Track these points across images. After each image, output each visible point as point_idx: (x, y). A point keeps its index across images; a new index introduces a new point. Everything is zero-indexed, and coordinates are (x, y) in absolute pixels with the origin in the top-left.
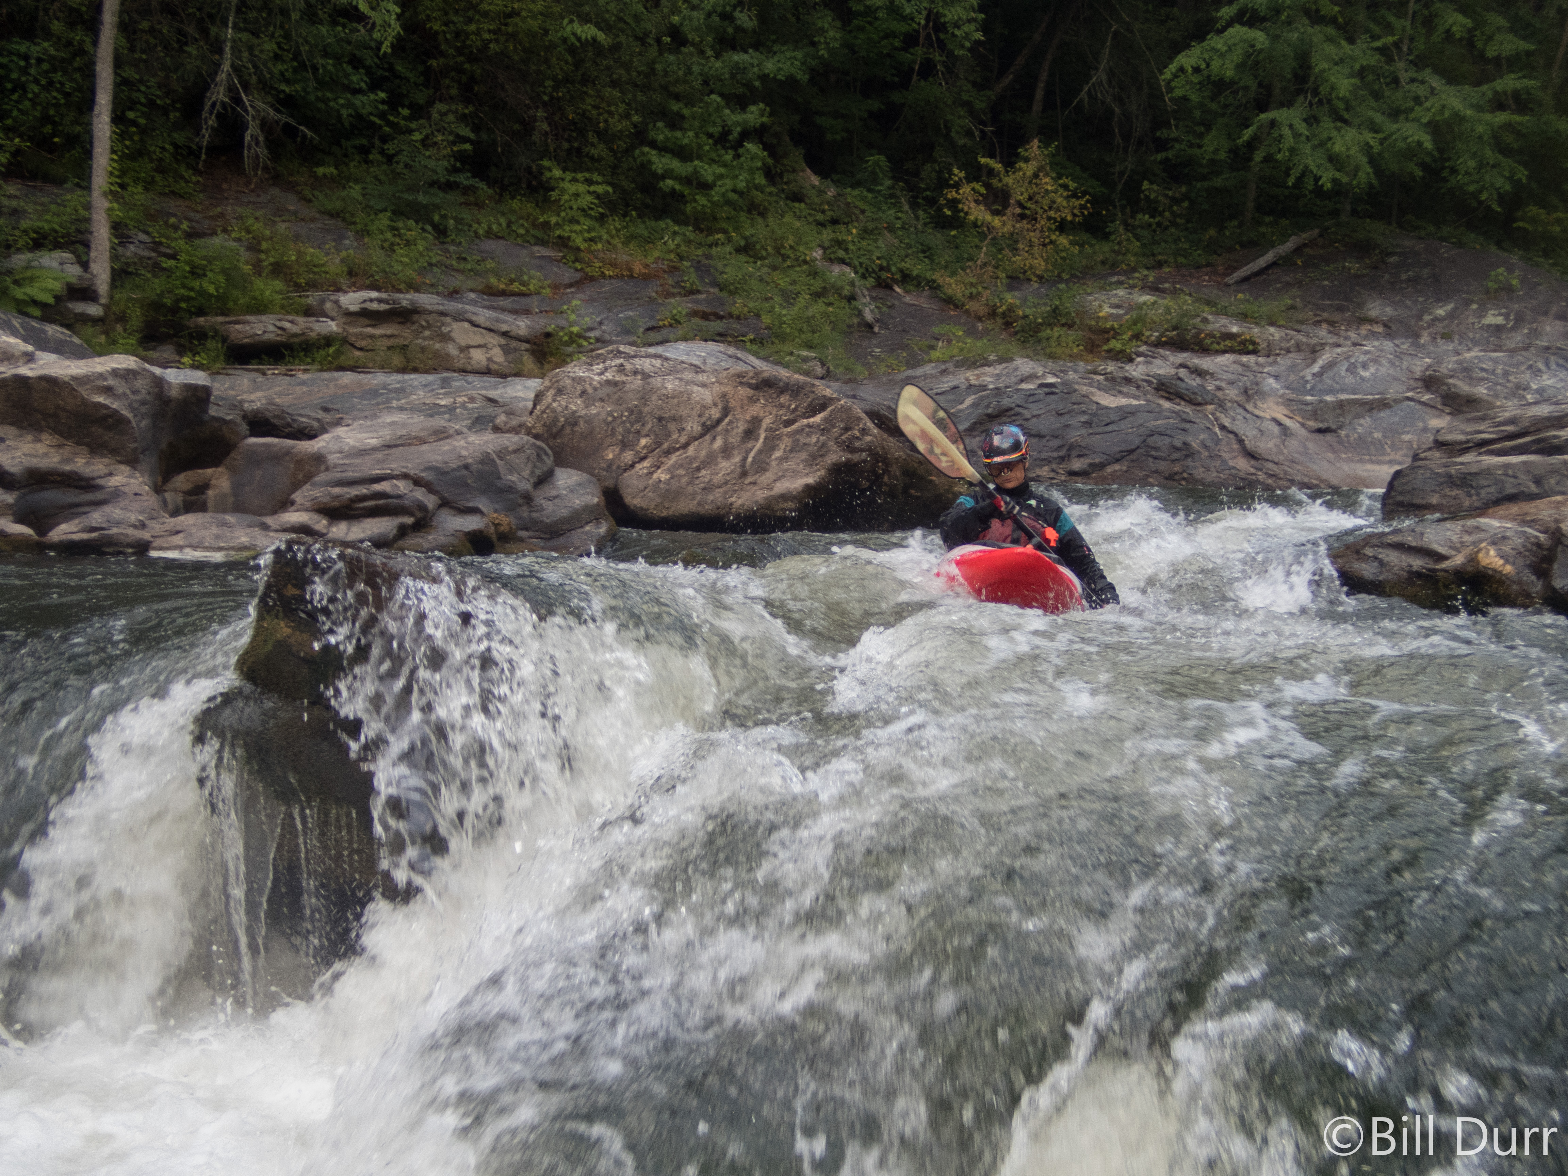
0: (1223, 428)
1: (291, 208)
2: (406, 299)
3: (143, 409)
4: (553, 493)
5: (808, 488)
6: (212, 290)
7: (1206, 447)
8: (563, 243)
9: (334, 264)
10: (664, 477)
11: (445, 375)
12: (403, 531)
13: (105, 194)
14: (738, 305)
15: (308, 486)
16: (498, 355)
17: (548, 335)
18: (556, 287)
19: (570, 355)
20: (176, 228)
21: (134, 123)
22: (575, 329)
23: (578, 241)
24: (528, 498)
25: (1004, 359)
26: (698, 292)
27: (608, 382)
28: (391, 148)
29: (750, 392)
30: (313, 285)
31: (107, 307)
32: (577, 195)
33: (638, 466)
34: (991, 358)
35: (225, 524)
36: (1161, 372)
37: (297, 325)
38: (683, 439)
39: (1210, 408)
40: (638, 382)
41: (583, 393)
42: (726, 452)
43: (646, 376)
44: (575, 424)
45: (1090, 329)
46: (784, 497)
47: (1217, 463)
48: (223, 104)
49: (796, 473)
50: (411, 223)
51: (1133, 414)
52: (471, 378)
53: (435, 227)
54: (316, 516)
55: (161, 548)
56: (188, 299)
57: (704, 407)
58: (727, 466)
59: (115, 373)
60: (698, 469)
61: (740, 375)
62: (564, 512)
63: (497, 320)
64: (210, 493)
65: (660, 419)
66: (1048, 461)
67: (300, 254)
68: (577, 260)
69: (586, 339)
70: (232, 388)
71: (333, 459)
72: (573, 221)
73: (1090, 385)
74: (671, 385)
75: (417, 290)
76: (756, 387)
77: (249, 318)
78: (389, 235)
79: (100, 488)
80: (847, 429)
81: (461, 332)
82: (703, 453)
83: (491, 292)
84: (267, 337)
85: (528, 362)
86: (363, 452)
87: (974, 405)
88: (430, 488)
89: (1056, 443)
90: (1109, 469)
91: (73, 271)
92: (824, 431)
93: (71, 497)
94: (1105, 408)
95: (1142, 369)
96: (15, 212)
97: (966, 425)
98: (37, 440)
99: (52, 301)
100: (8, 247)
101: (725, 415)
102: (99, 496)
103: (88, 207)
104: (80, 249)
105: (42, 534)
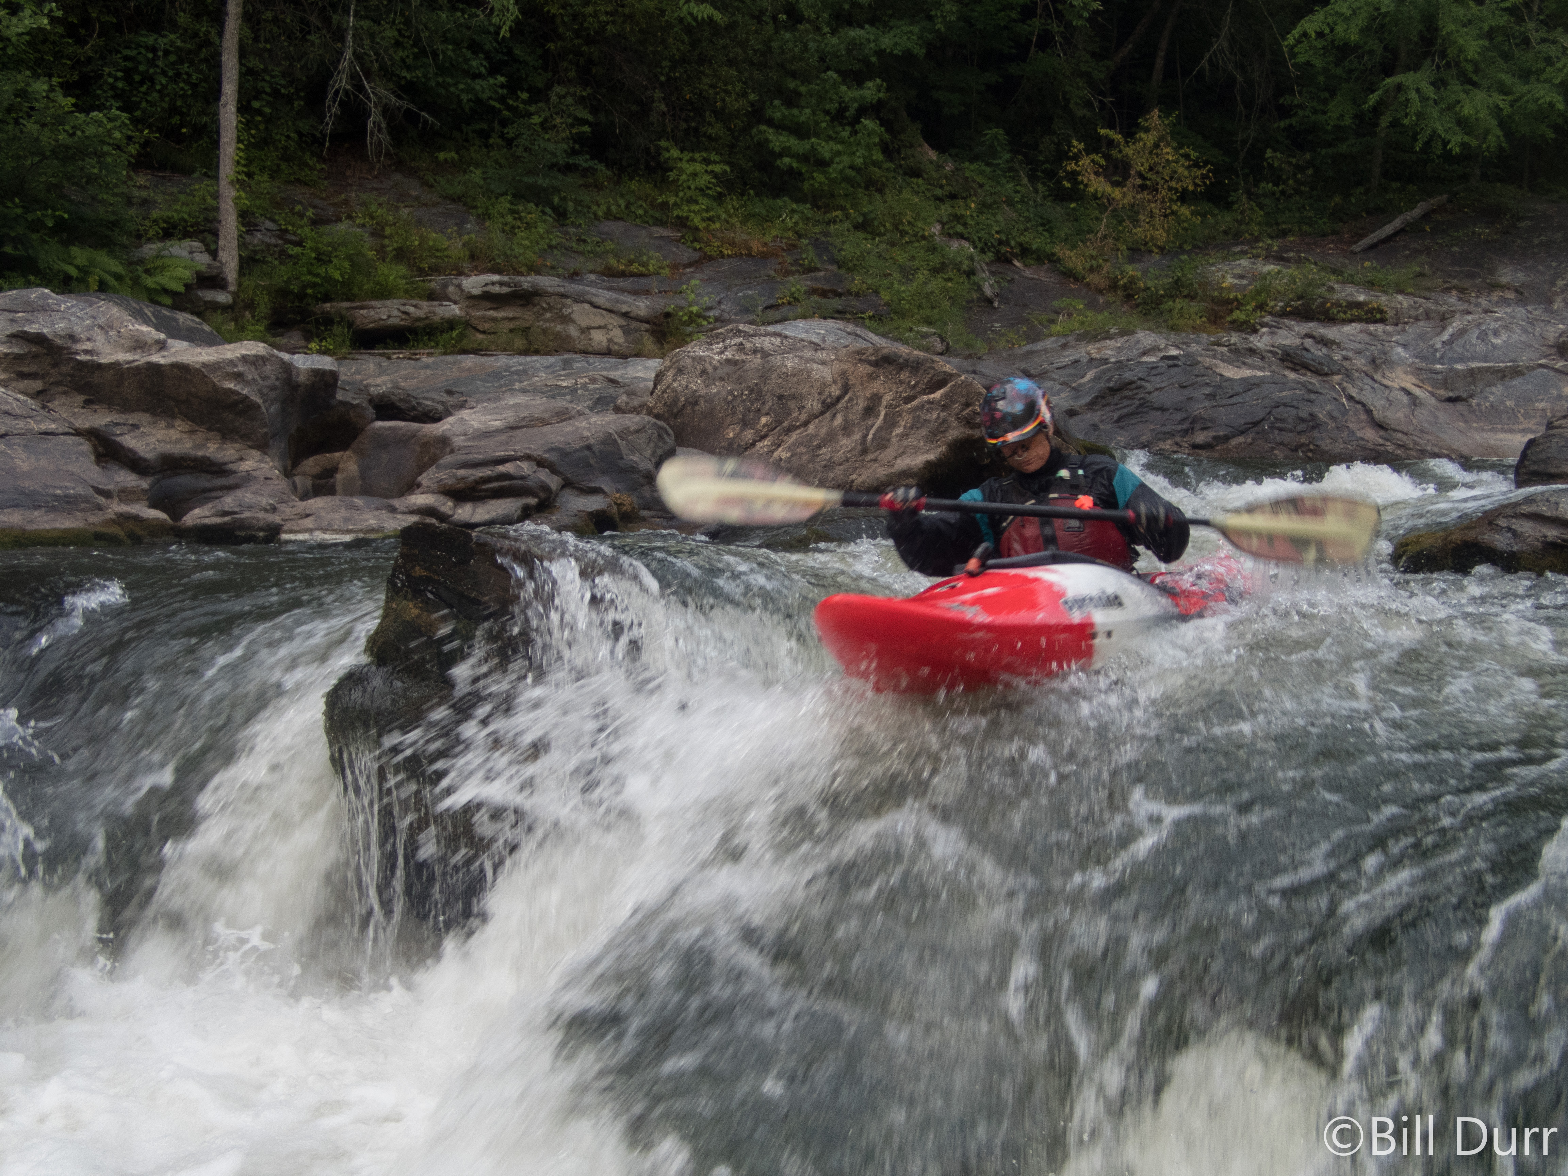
0: (1350, 398)
1: (413, 193)
2: (527, 282)
3: (273, 394)
5: (928, 463)
6: (337, 276)
7: (1332, 417)
8: (682, 223)
9: (456, 248)
10: (785, 455)
11: (567, 356)
12: (524, 512)
13: (232, 183)
14: (857, 282)
15: (433, 468)
16: (618, 336)
17: (668, 315)
18: (675, 267)
19: (690, 335)
20: (301, 216)
21: (259, 112)
22: (694, 309)
23: (697, 221)
24: (648, 477)
25: (1125, 332)
26: (817, 269)
27: (728, 361)
28: (510, 132)
29: (869, 369)
30: (436, 270)
31: (235, 295)
32: (695, 175)
33: (759, 445)
34: (1113, 331)
35: (353, 507)
36: (1286, 342)
37: (420, 309)
38: (803, 417)
39: (1337, 378)
40: (758, 360)
41: (704, 372)
42: (847, 428)
43: (765, 355)
44: (696, 403)
45: (1213, 299)
46: (905, 473)
47: (1345, 434)
48: (346, 92)
49: (916, 450)
50: (531, 206)
51: (1257, 385)
52: (591, 359)
53: (555, 209)
54: (442, 498)
55: (291, 532)
56: (314, 285)
57: (824, 384)
58: (847, 443)
59: (244, 359)
60: (819, 447)
61: (859, 352)
63: (617, 301)
64: (339, 476)
65: (780, 397)
66: (1171, 434)
67: (423, 239)
68: (695, 240)
69: (705, 318)
70: (358, 372)
71: (458, 441)
72: (692, 201)
73: (1214, 357)
74: (791, 363)
75: (538, 273)
76: (876, 364)
77: (374, 303)
78: (509, 219)
79: (233, 472)
80: (967, 405)
81: (582, 314)
82: (823, 431)
83: (610, 273)
84: (391, 321)
85: (649, 342)
86: (487, 434)
87: (1096, 379)
88: (553, 469)
89: (1179, 416)
90: (1234, 442)
91: (203, 260)
92: (944, 407)
93: (204, 481)
94: (1229, 380)
95: (1266, 339)
96: (145, 202)
97: (1087, 399)
98: (170, 426)
99: (182, 289)
100: (139, 237)
101: (846, 392)
102: (230, 481)
103: (216, 196)
104: (209, 237)
105: (177, 518)
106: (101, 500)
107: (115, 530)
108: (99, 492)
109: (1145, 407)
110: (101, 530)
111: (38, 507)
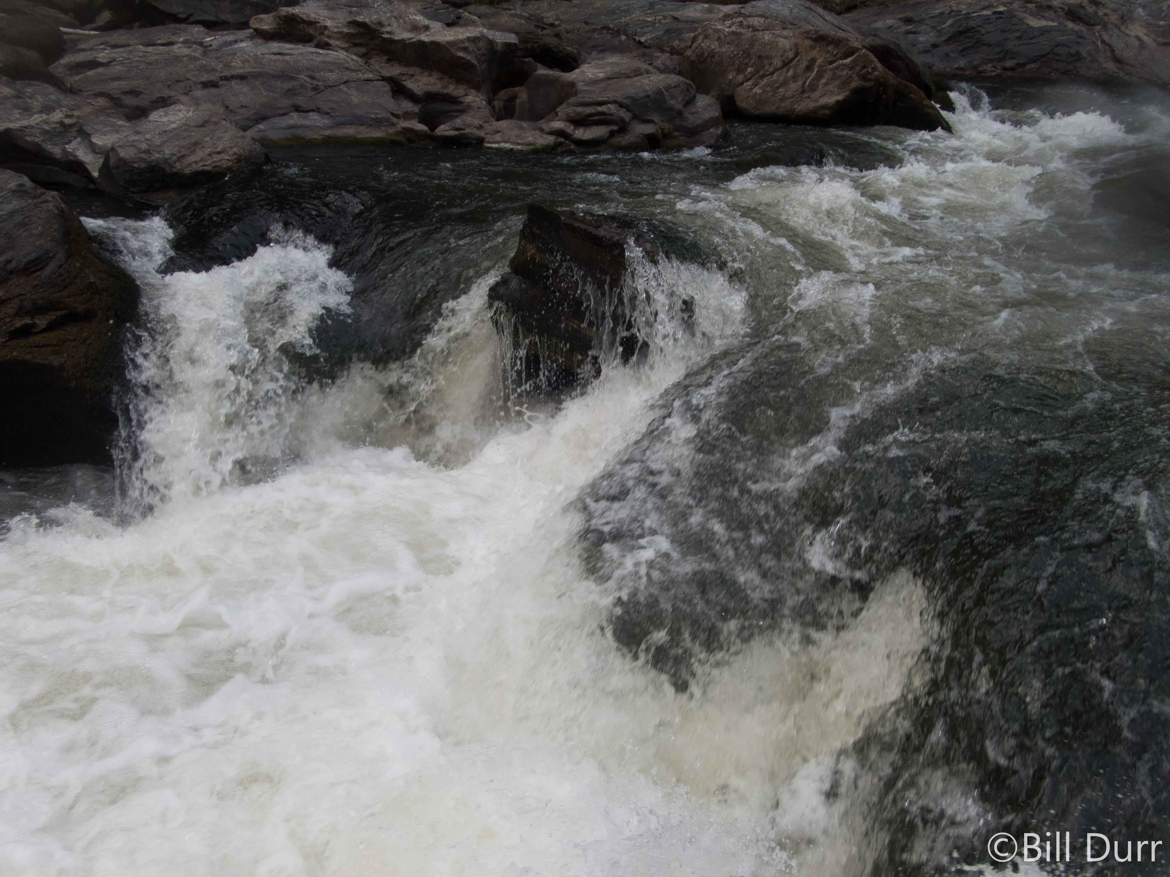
0: (1103, 41)
3: (483, 58)
4: (694, 110)
7: (1090, 54)
10: (759, 91)
12: (612, 134)
15: (564, 105)
24: (680, 113)
27: (733, 32)
29: (811, 43)
33: (746, 84)
35: (521, 128)
38: (771, 70)
39: (1098, 28)
40: (749, 33)
41: (719, 38)
42: (795, 78)
43: (754, 29)
44: (713, 57)
46: (824, 107)
47: (1095, 65)
51: (1048, 32)
54: (568, 124)
55: (489, 142)
57: (785, 51)
58: (794, 86)
59: (468, 38)
60: (778, 88)
61: (808, 32)
62: (699, 122)
64: (518, 101)
65: (760, 57)
66: (992, 61)
71: (580, 86)
73: (1025, 12)
74: (767, 37)
76: (815, 40)
79: (462, 103)
80: (864, 67)
82: (782, 78)
86: (595, 82)
87: (953, 25)
88: (627, 108)
89: (999, 49)
90: (1028, 67)
92: (851, 69)
93: (447, 107)
94: (1032, 28)
97: (945, 38)
98: (430, 75)
101: (796, 56)
102: (460, 107)
105: (433, 129)
106: (395, 120)
107: (401, 138)
108: (393, 115)
109: (979, 44)
110: (394, 138)
111: (363, 125)
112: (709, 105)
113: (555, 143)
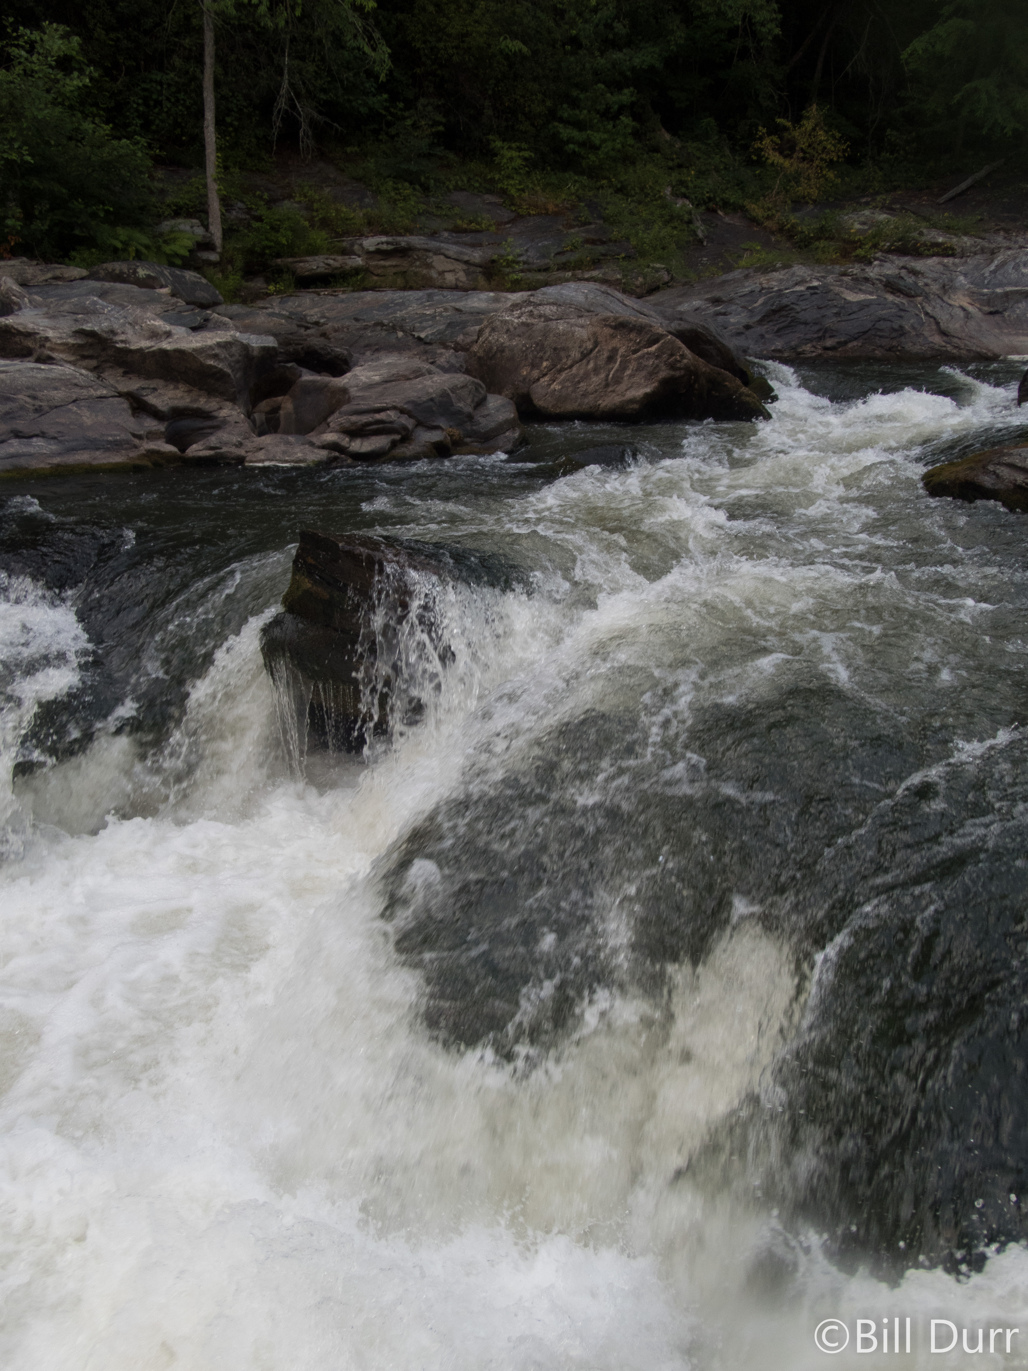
0: (927, 314)
1: (332, 176)
2: (404, 241)
4: (486, 412)
5: (646, 395)
6: (284, 241)
7: (914, 328)
8: (504, 192)
9: (358, 216)
10: (558, 387)
11: (430, 291)
12: (394, 444)
13: (215, 180)
14: (615, 233)
15: (336, 414)
16: (462, 276)
17: (493, 261)
18: (499, 224)
19: (508, 274)
20: (261, 198)
21: (231, 125)
22: (510, 258)
23: (513, 192)
24: (470, 417)
25: (786, 266)
26: (590, 223)
27: (523, 323)
28: (393, 131)
29: (611, 331)
30: (347, 233)
31: (221, 255)
32: (511, 159)
33: (542, 380)
34: (779, 265)
35: (288, 443)
36: (889, 272)
37: (336, 262)
38: (569, 363)
39: (920, 299)
40: (540, 324)
42: (596, 370)
43: (547, 319)
44: (503, 351)
45: (844, 241)
46: (632, 401)
47: (921, 340)
48: (286, 111)
49: (639, 385)
50: (407, 184)
51: (868, 306)
52: (445, 293)
53: (422, 185)
54: (342, 436)
55: (252, 460)
56: (270, 247)
57: (583, 341)
58: (596, 380)
60: (579, 382)
61: (605, 320)
62: (493, 425)
63: (462, 253)
64: (281, 412)
65: (555, 349)
66: (810, 340)
67: (337, 211)
68: (513, 204)
69: (518, 263)
71: (353, 392)
72: (509, 177)
73: (841, 286)
74: (561, 326)
75: (411, 233)
76: (615, 328)
77: (308, 258)
78: (393, 194)
79: (215, 418)
80: (672, 355)
81: (439, 263)
82: (582, 372)
83: (457, 230)
84: (319, 270)
85: (482, 281)
86: (371, 386)
87: (764, 304)
88: (409, 414)
89: (816, 328)
90: (850, 345)
91: (200, 231)
92: (658, 357)
93: (199, 423)
94: (850, 302)
95: (876, 270)
96: (162, 192)
97: (758, 318)
98: (176, 388)
99: (187, 254)
100: (160, 217)
101: (595, 347)
102: (214, 423)
103: (205, 186)
104: (203, 215)
105: (183, 450)
106: (137, 441)
107: (145, 462)
108: (135, 436)
109: (795, 323)
110: (138, 462)
111: (98, 449)
112: (503, 406)
113: (329, 458)
